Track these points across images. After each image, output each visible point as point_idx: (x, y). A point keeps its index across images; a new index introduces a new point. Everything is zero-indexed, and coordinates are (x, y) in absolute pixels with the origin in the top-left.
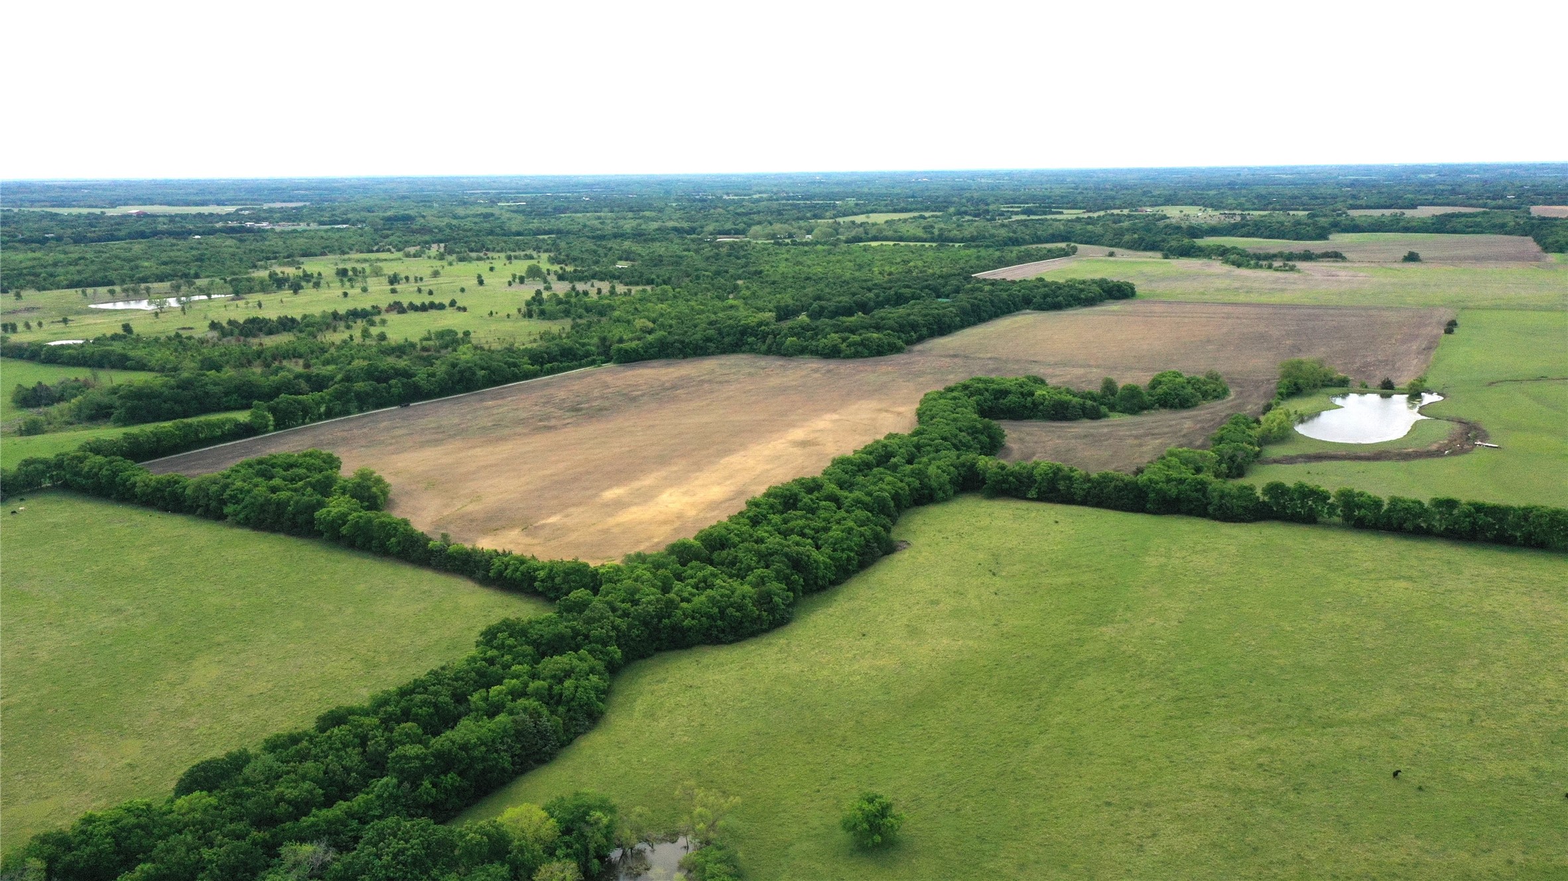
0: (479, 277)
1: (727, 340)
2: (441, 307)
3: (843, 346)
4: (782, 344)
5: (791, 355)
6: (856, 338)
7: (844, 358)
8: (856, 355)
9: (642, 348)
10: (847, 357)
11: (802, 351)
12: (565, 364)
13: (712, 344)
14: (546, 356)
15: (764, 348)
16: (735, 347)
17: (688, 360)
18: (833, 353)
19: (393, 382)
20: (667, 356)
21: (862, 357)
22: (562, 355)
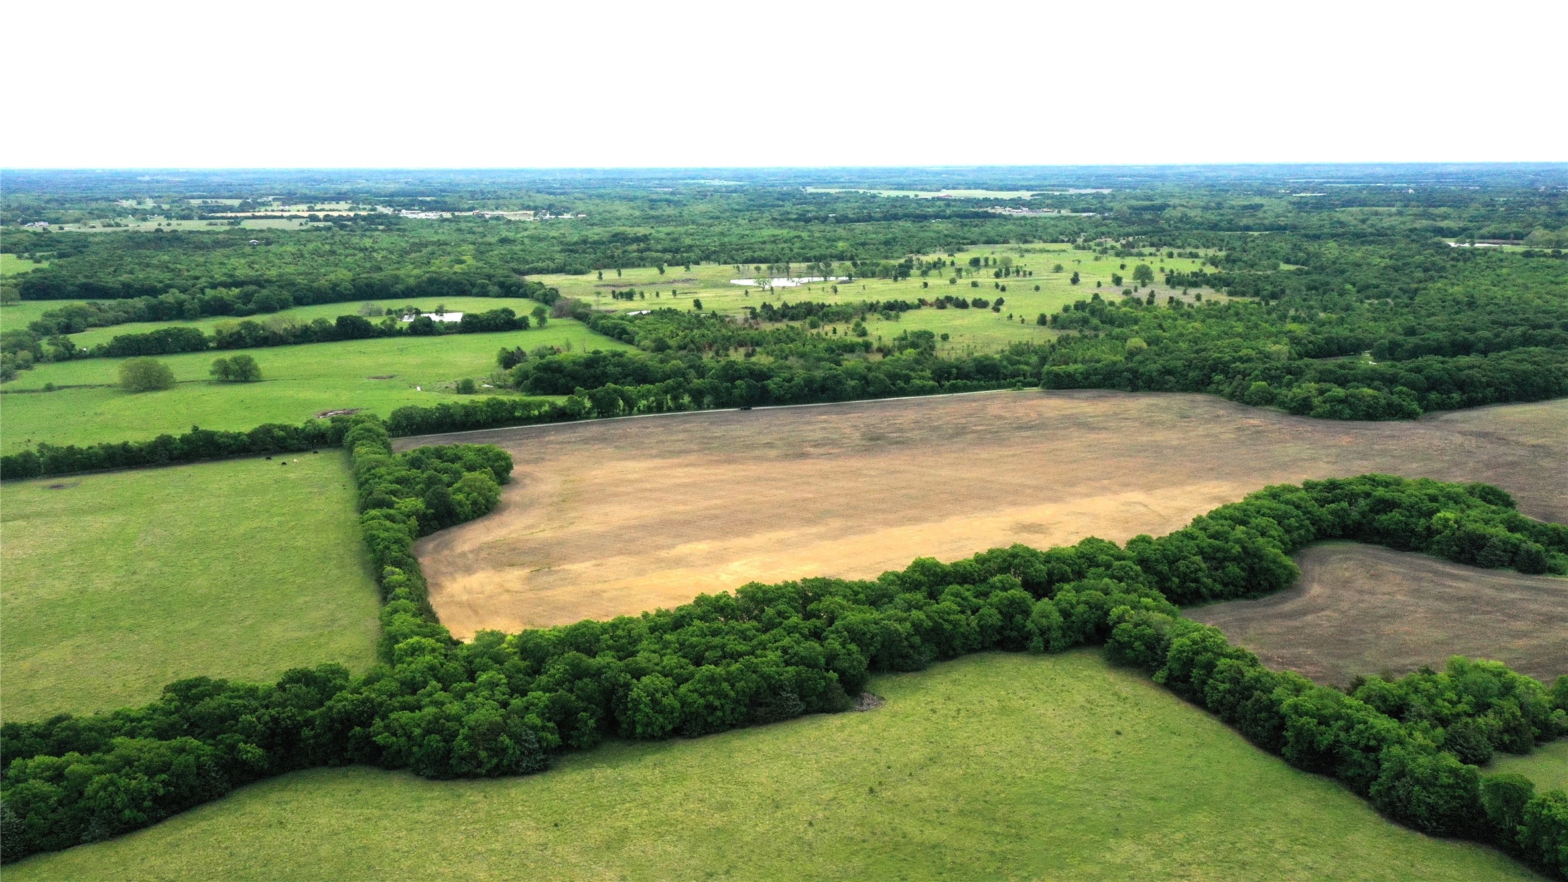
0: (1076, 275)
1: (1192, 374)
2: (962, 305)
3: (1316, 401)
4: (1248, 387)
5: (1256, 404)
6: (1339, 392)
7: (1315, 417)
8: (1333, 415)
9: (1081, 373)
10: (1320, 416)
11: (1266, 400)
12: (975, 383)
13: (1172, 378)
14: (954, 371)
15: (1228, 390)
16: (1200, 385)
17: (1138, 394)
18: (1302, 409)
19: (738, 382)
20: (1113, 386)
21: (1341, 419)
22: (979, 371)
